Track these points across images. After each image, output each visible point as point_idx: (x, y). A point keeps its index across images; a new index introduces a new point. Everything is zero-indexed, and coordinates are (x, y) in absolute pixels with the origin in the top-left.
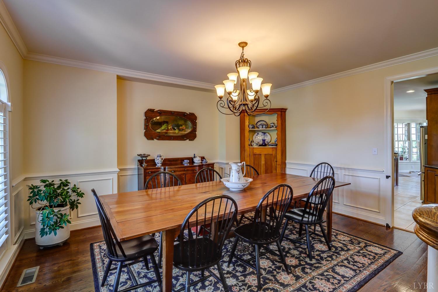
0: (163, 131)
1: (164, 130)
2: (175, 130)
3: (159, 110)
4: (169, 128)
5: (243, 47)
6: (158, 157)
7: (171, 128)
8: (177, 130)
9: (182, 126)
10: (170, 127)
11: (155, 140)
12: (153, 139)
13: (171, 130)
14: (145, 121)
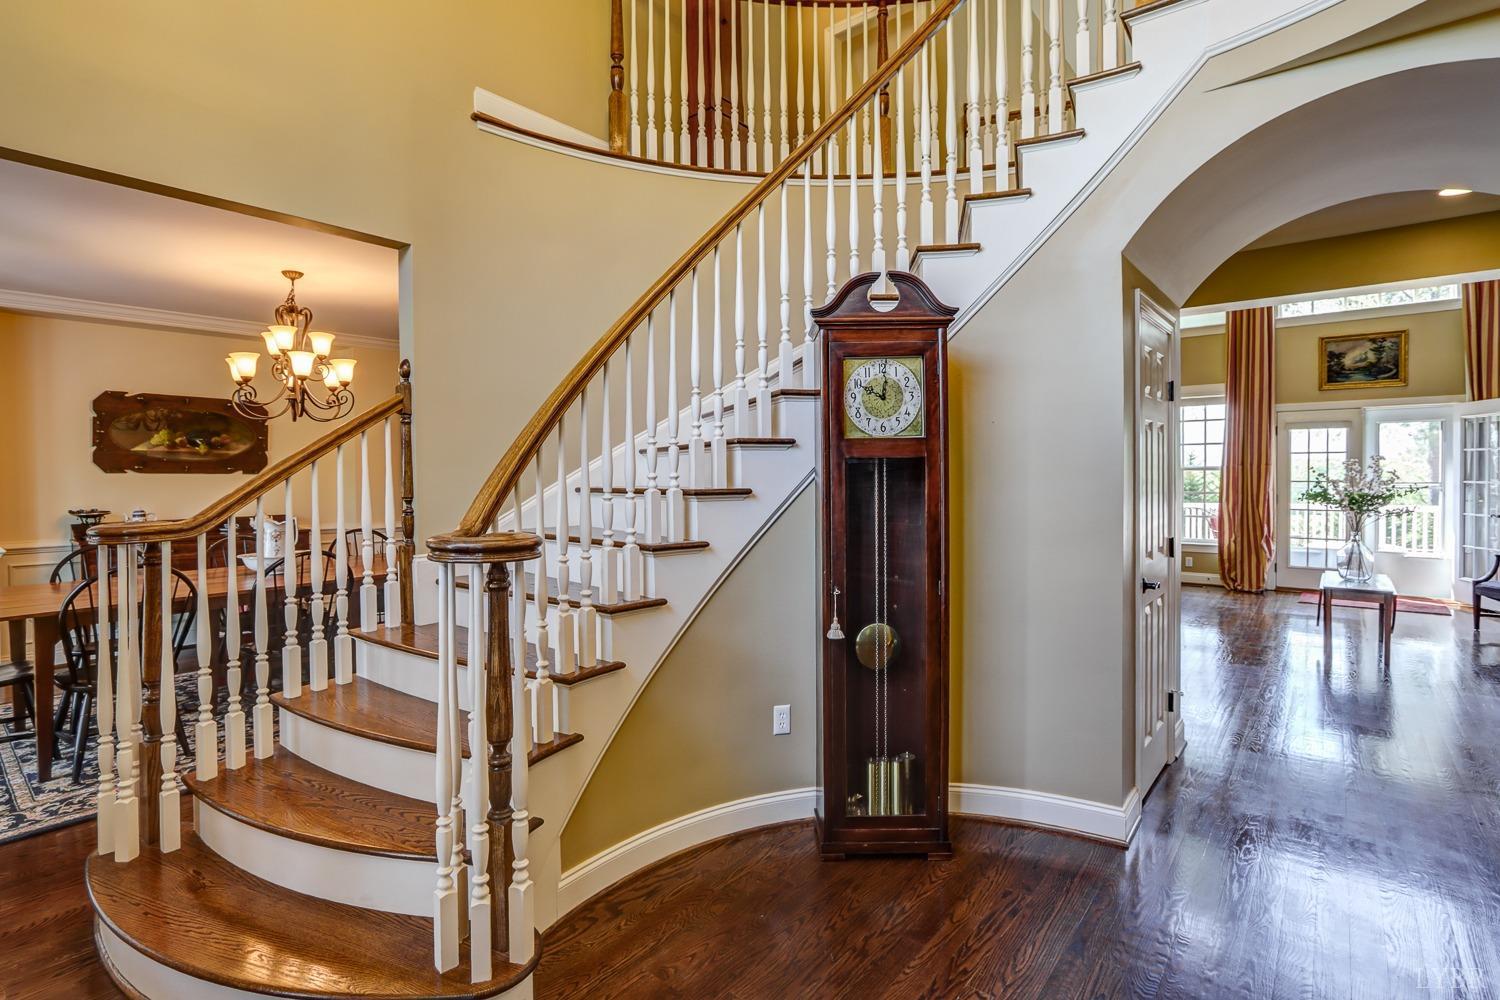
0: (156, 449)
1: (157, 446)
2: (198, 445)
3: (139, 395)
4: (178, 440)
5: (293, 279)
6: (134, 516)
7: (181, 441)
8: (202, 447)
9: (219, 435)
10: (180, 439)
11: (130, 473)
12: (121, 470)
13: (184, 447)
14: (94, 423)
